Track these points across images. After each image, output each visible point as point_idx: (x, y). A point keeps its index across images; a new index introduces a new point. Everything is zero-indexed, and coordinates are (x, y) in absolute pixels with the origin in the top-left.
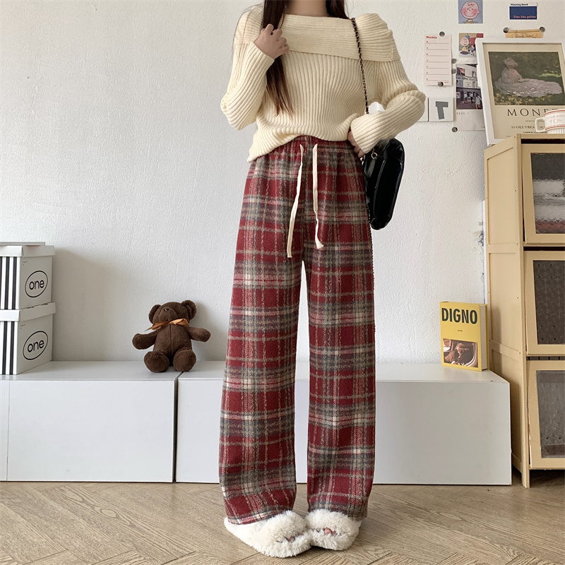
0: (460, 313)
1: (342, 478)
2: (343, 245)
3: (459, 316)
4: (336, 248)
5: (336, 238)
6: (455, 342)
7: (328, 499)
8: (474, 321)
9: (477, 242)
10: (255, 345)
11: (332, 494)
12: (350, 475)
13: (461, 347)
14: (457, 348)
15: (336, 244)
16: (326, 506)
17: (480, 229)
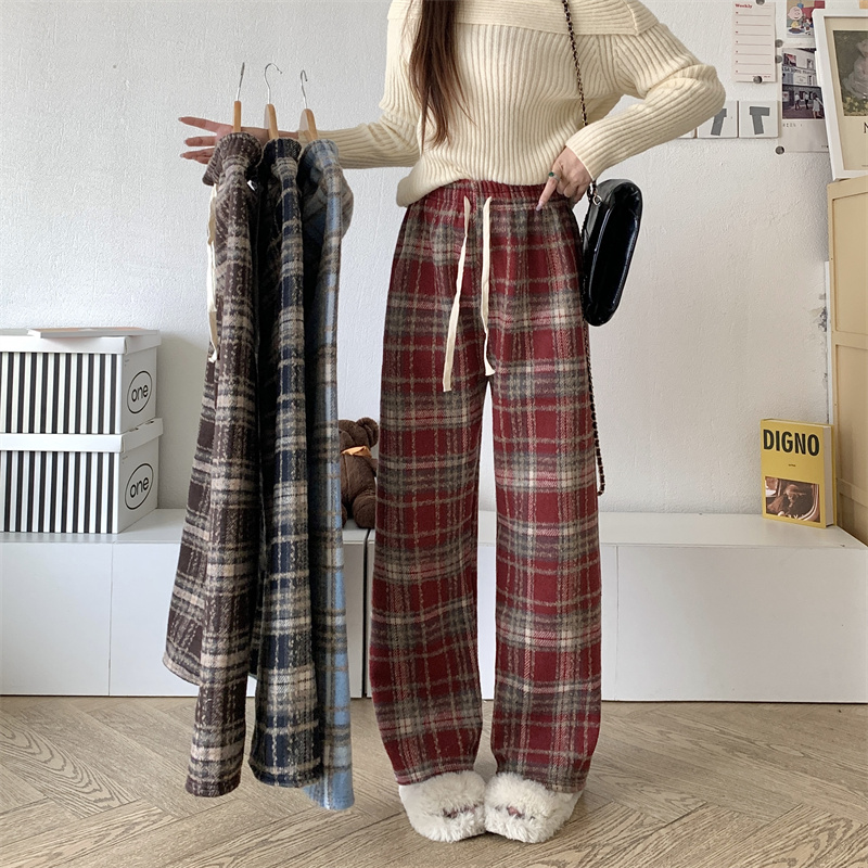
0: (793, 439)
1: (541, 728)
2: (539, 364)
3: (790, 442)
4: (528, 369)
5: (528, 354)
6: (784, 483)
7: (520, 758)
8: (814, 451)
9: (817, 324)
10: (401, 513)
11: (527, 751)
12: (552, 724)
13: (794, 490)
14: (788, 492)
15: (528, 362)
16: (519, 768)
17: (821, 304)
